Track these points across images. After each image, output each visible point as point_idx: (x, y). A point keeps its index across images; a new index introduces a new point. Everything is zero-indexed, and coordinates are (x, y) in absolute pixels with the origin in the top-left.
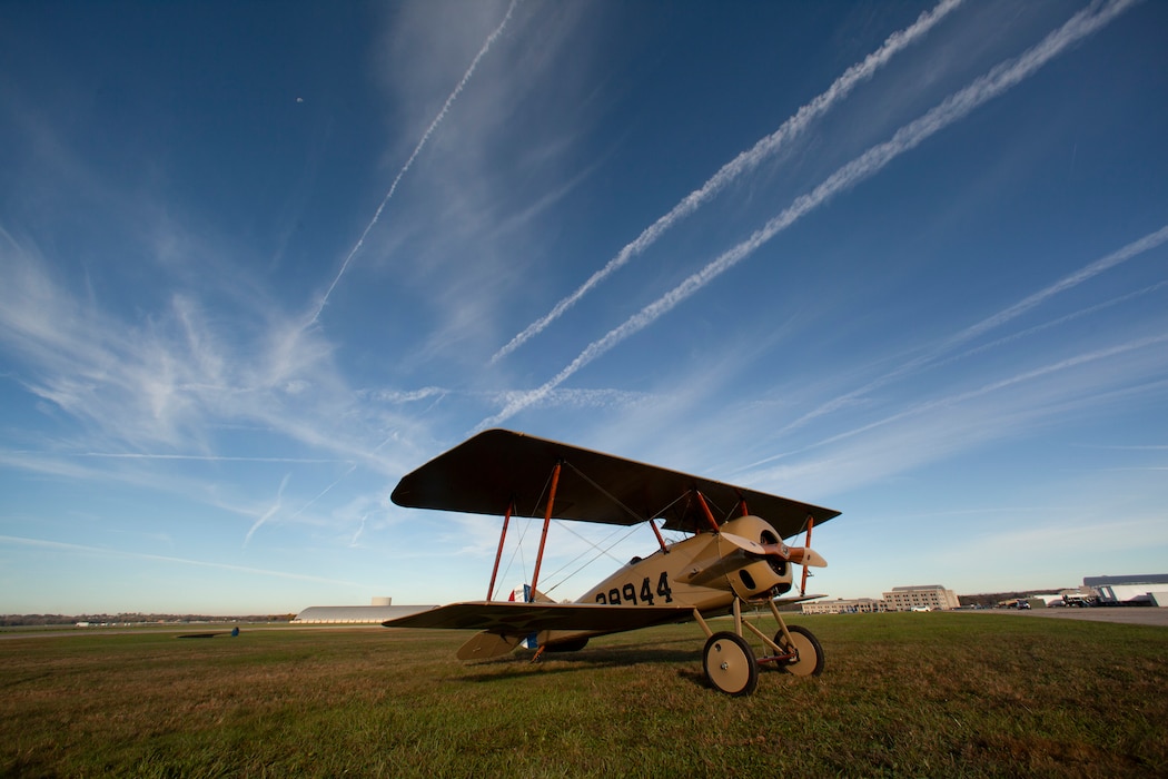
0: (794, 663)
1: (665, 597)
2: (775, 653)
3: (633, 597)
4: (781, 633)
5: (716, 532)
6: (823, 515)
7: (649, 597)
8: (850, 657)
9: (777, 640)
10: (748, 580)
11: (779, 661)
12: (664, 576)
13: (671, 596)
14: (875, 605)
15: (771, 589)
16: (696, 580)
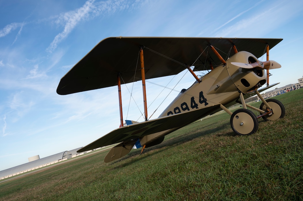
0: (271, 115)
1: (204, 104)
2: (261, 114)
3: (187, 108)
4: (263, 104)
5: (225, 64)
6: (273, 42)
7: (196, 106)
8: (294, 108)
9: (261, 108)
10: (245, 83)
11: (263, 117)
12: (201, 94)
13: (207, 102)
14: (294, 87)
15: (257, 84)
16: (219, 90)
